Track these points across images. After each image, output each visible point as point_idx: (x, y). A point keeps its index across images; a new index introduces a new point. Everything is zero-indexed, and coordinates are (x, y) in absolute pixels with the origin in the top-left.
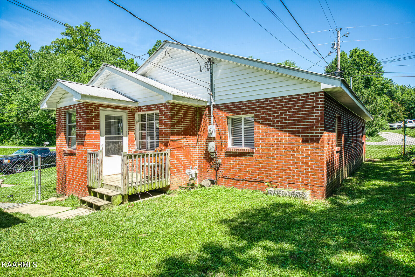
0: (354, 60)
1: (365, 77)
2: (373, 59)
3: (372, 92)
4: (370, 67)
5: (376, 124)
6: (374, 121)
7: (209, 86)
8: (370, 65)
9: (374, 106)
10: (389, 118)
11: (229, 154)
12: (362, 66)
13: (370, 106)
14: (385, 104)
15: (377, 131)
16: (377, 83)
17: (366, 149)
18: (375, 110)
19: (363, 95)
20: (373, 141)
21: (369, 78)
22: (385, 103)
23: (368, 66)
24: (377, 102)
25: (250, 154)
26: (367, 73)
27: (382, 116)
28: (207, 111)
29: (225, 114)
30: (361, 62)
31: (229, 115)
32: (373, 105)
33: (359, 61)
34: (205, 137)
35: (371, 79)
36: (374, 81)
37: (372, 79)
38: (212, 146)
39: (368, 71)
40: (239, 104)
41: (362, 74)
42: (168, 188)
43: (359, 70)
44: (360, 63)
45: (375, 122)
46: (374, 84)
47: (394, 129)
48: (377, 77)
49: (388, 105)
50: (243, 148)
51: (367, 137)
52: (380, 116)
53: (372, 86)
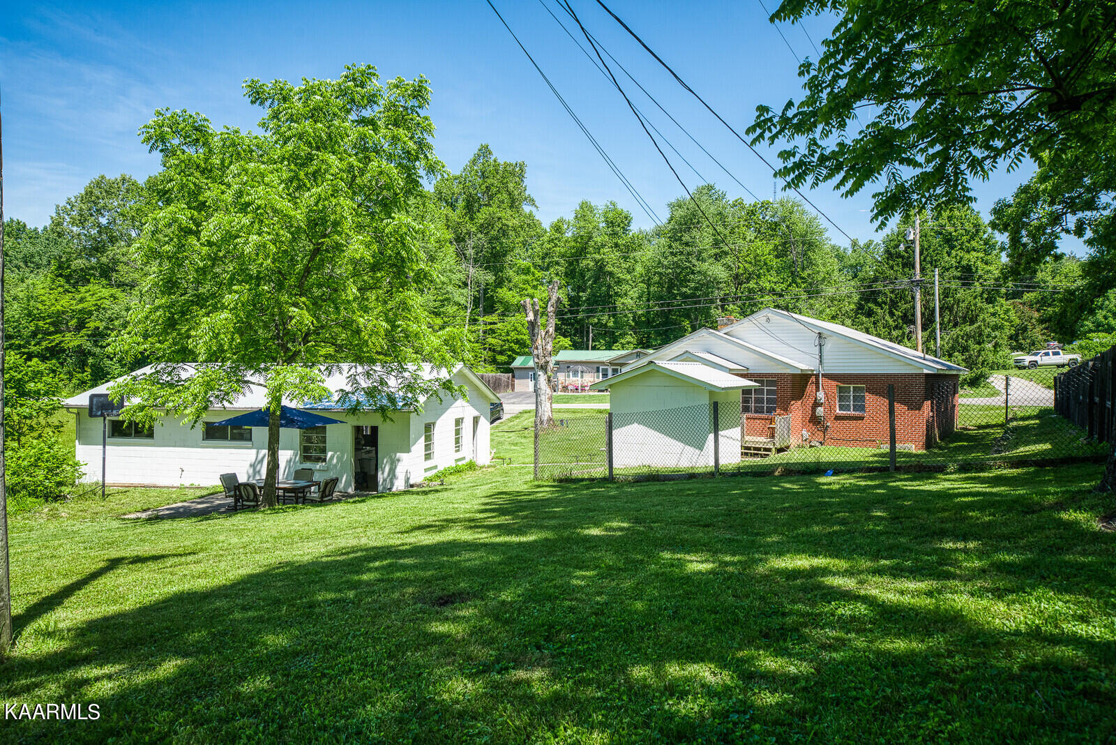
0: (942, 226)
1: (964, 263)
2: (979, 225)
3: (975, 298)
4: (974, 244)
5: (983, 363)
6: (979, 356)
7: (818, 357)
8: (972, 238)
9: (980, 327)
10: (1015, 344)
11: (838, 418)
12: (957, 240)
13: (972, 327)
14: (1003, 319)
15: (983, 376)
16: (986, 277)
17: (959, 412)
18: (980, 335)
19: (958, 304)
20: (977, 395)
21: (970, 266)
22: (1002, 316)
23: (969, 242)
24: (984, 320)
25: (862, 418)
26: (967, 256)
27: (994, 347)
28: (813, 379)
29: (834, 383)
30: (955, 231)
31: (839, 384)
32: (976, 325)
33: (952, 229)
34: (811, 401)
35: (974, 269)
36: (980, 272)
37: (977, 269)
38: (820, 411)
39: (968, 252)
40: (850, 375)
41: (958, 258)
42: (788, 447)
43: (952, 247)
44: (954, 234)
45: (981, 359)
46: (980, 277)
47: (1024, 368)
48: (986, 264)
49: (1008, 320)
50: (852, 413)
51: (966, 387)
52: (989, 346)
53: (977, 284)
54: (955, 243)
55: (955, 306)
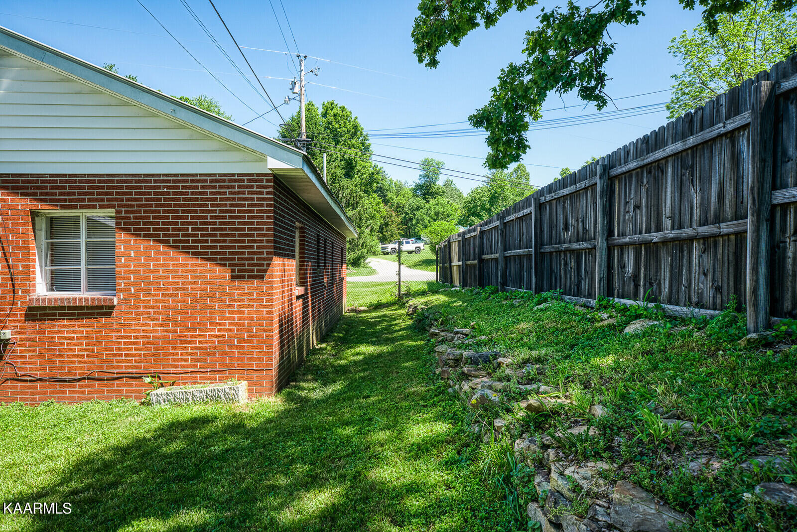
0: (330, 123)
1: (346, 157)
2: (357, 126)
3: (356, 186)
4: (353, 141)
5: (362, 245)
6: (360, 238)
8: (352, 137)
9: (359, 212)
10: (381, 235)
11: (39, 313)
12: (341, 136)
13: (354, 212)
14: (374, 210)
15: (364, 257)
16: (363, 171)
17: (347, 289)
18: (360, 219)
20: (358, 274)
21: (351, 160)
22: (375, 208)
23: (350, 139)
24: (363, 206)
25: (104, 311)
26: (349, 151)
27: (371, 231)
29: (23, 204)
30: (340, 128)
31: (39, 206)
32: (357, 210)
33: (337, 126)
35: (354, 163)
36: (359, 167)
37: (356, 163)
39: (349, 148)
40: (70, 180)
41: (342, 152)
43: (337, 142)
44: (339, 130)
45: (361, 241)
46: (359, 171)
47: (388, 253)
48: (363, 161)
49: (379, 212)
50: (83, 295)
51: (350, 267)
52: (367, 231)
53: (356, 176)
54: (339, 139)
55: (340, 192)
